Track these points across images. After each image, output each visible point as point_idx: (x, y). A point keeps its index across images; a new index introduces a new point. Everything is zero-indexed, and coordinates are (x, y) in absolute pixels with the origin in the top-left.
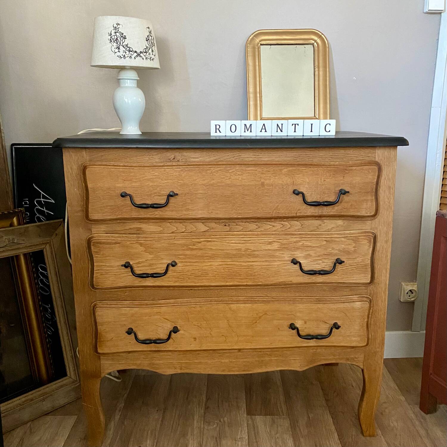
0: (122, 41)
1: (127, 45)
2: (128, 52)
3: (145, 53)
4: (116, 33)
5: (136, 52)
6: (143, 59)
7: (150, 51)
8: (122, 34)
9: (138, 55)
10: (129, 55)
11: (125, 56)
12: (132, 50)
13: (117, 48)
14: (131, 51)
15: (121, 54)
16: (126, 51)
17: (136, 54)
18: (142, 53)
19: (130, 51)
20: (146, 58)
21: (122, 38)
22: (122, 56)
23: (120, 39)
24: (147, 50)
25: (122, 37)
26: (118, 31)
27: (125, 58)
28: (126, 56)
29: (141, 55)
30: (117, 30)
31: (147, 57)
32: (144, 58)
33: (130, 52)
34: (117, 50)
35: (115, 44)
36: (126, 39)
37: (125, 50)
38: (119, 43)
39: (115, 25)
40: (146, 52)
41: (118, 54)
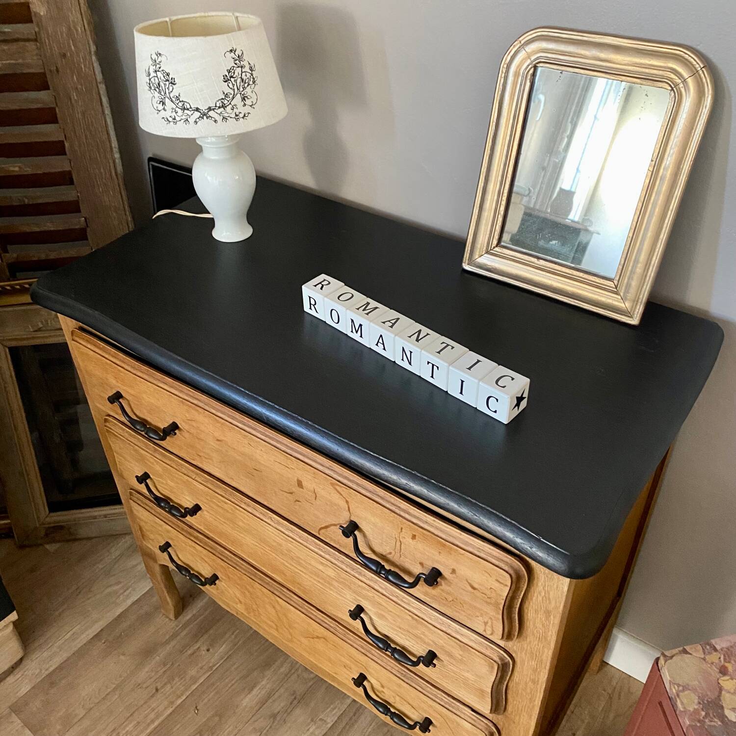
0: (168, 88)
1: (178, 98)
2: (180, 112)
3: (219, 107)
4: (156, 71)
5: (197, 110)
6: (215, 121)
7: (238, 100)
8: (168, 75)
9: (204, 115)
10: (184, 117)
11: (175, 119)
12: (189, 107)
13: (160, 102)
14: (188, 109)
15: (168, 114)
16: (177, 109)
17: (197, 114)
18: (213, 109)
19: (184, 109)
20: (223, 118)
21: (167, 83)
22: (170, 119)
23: (165, 85)
24: (226, 102)
25: (167, 80)
26: (160, 68)
27: (175, 123)
28: (178, 119)
29: (211, 113)
30: (158, 66)
31: (226, 115)
32: (219, 119)
33: (186, 111)
34: (160, 107)
35: (157, 94)
36: (174, 84)
37: (174, 107)
38: (163, 93)
39: (154, 57)
40: (224, 106)
41: (163, 113)
